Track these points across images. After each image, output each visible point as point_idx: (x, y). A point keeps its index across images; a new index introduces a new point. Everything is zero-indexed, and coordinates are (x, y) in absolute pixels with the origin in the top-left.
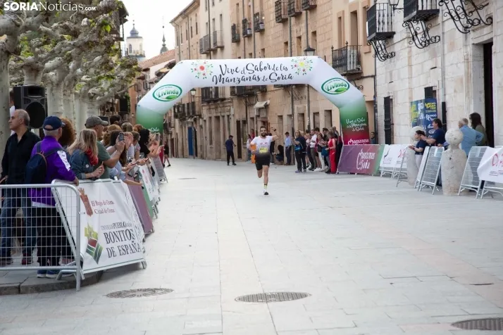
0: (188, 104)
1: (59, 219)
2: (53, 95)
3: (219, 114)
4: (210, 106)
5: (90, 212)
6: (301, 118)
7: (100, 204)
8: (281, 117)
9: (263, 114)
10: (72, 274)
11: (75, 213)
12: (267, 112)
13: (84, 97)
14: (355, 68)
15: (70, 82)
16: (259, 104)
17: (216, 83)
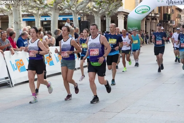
17: (169, 4)
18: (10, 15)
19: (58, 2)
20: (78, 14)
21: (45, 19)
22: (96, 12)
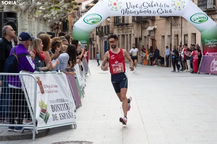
0: (105, 27)
1: (24, 95)
2: (22, 18)
3: (124, 34)
4: (119, 28)
5: (43, 92)
6: (176, 38)
7: (49, 87)
8: (163, 37)
9: (152, 34)
10: (30, 130)
11: (33, 92)
12: (155, 33)
13: (40, 20)
14: (212, 7)
15: (32, 10)
16: (150, 28)
17: (124, 14)
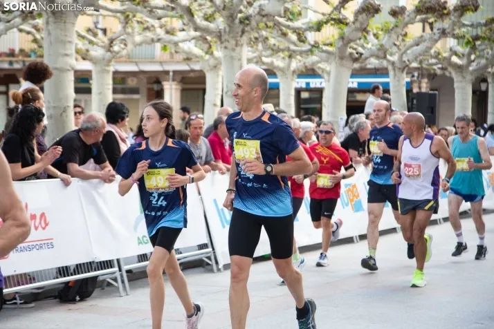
18: (211, 70)
19: (351, 37)
20: (405, 72)
21: (308, 84)
22: (459, 68)
